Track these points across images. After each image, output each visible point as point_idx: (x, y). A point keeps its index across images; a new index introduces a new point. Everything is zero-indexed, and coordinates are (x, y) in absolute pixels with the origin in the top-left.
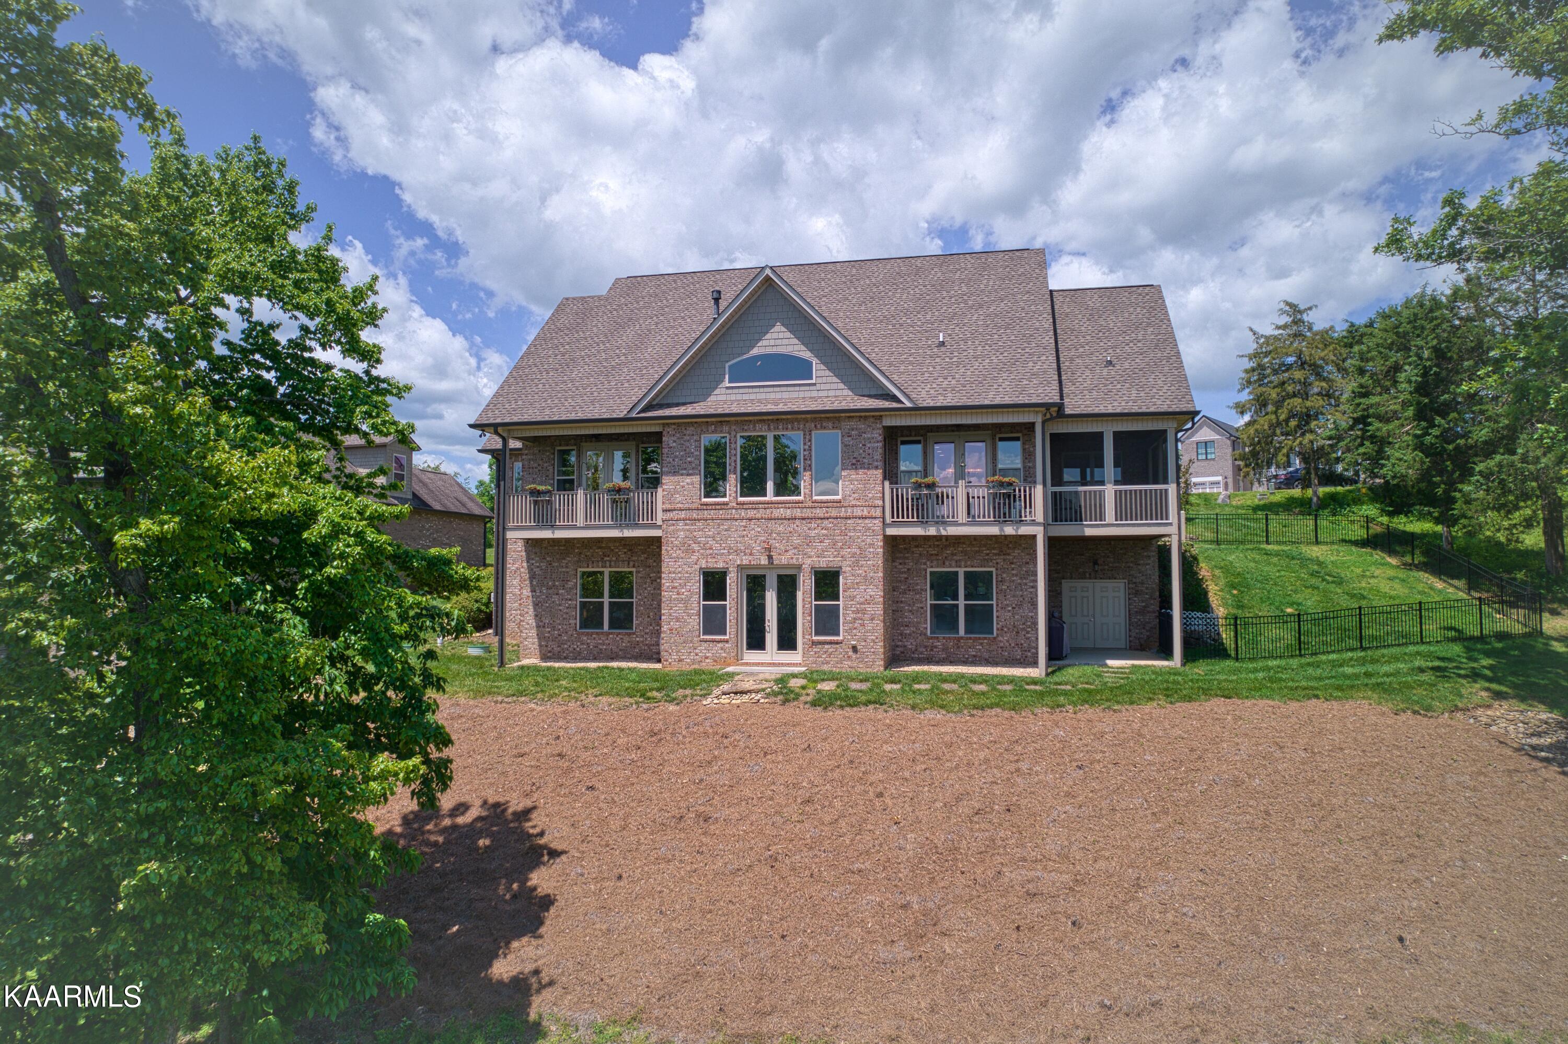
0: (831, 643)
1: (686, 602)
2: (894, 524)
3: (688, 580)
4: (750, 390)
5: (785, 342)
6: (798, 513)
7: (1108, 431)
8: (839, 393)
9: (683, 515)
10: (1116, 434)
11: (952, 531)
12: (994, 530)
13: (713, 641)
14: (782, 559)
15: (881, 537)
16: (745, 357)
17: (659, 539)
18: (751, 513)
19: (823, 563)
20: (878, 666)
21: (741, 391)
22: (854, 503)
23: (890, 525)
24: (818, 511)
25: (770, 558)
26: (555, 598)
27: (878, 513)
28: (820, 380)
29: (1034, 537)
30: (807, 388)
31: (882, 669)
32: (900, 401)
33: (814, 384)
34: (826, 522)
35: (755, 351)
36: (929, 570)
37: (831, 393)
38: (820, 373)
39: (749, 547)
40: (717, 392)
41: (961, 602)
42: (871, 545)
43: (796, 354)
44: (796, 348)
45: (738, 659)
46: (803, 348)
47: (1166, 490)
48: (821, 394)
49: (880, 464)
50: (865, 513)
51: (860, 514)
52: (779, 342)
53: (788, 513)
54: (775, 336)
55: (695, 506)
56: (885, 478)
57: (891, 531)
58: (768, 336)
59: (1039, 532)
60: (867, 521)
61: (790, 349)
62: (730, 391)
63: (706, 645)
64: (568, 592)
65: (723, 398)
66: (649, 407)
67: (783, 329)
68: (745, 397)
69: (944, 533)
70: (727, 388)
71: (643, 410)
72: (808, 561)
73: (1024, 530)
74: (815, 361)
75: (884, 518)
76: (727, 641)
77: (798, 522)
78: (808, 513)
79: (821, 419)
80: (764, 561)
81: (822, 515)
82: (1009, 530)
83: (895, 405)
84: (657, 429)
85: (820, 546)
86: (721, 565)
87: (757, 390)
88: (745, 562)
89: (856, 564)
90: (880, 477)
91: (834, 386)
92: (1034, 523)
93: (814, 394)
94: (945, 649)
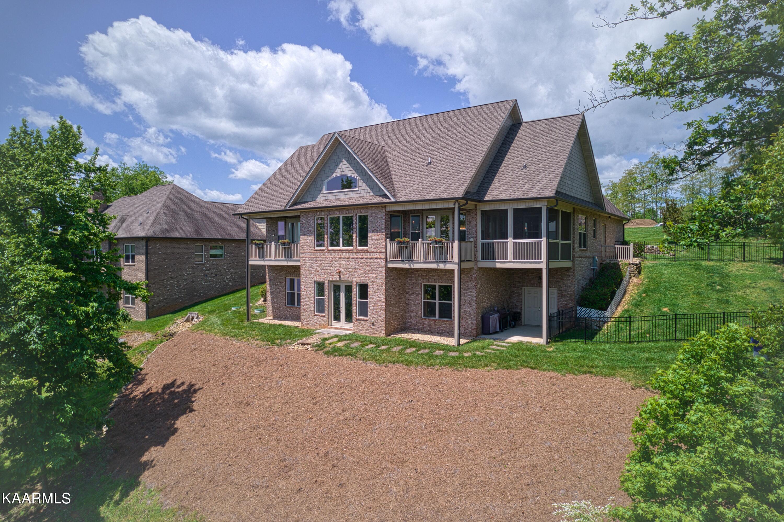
0: (363, 320)
1: (309, 296)
2: (392, 262)
3: (310, 286)
4: (333, 194)
5: (347, 169)
6: (351, 255)
7: (510, 208)
8: (368, 194)
9: (308, 255)
10: (515, 210)
11: (416, 266)
12: (434, 266)
13: (319, 316)
14: (344, 278)
15: (384, 268)
16: (330, 178)
17: (299, 266)
18: (333, 255)
19: (361, 281)
20: (381, 334)
21: (330, 195)
22: (373, 250)
23: (389, 262)
24: (359, 254)
25: (340, 277)
26: (278, 290)
27: (383, 256)
28: (360, 188)
29: (453, 270)
30: (355, 192)
31: (384, 335)
32: (389, 199)
33: (358, 190)
34: (362, 260)
35: (335, 175)
36: (423, 284)
37: (365, 195)
38: (361, 185)
39: (332, 271)
40: (320, 195)
41: (437, 301)
42: (380, 272)
43: (351, 175)
44: (351, 172)
45: (329, 325)
46: (354, 172)
47: (541, 242)
48: (362, 195)
49: (384, 230)
50: (378, 256)
51: (375, 256)
52: (344, 170)
53: (347, 255)
54: (343, 167)
55: (312, 251)
56: (387, 237)
57: (390, 265)
58: (340, 167)
59: (455, 267)
60: (379, 260)
61: (349, 172)
62: (325, 195)
63: (316, 317)
64: (283, 287)
65: (322, 198)
66: (295, 204)
67: (346, 163)
68: (331, 198)
69: (412, 267)
70: (325, 193)
71: (292, 206)
72: (355, 279)
73: (448, 266)
74: (358, 178)
75: (386, 258)
76: (324, 316)
77: (351, 260)
78: (354, 255)
79: (360, 208)
80: (338, 279)
81: (360, 257)
82: (442, 266)
83: (388, 201)
84: (299, 214)
85: (360, 272)
86: (322, 280)
87: (335, 194)
88: (331, 279)
89: (374, 282)
90: (384, 237)
91: (366, 191)
92: (451, 262)
93: (358, 195)
94: (429, 325)
